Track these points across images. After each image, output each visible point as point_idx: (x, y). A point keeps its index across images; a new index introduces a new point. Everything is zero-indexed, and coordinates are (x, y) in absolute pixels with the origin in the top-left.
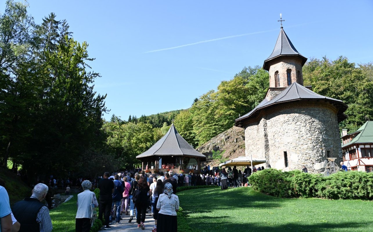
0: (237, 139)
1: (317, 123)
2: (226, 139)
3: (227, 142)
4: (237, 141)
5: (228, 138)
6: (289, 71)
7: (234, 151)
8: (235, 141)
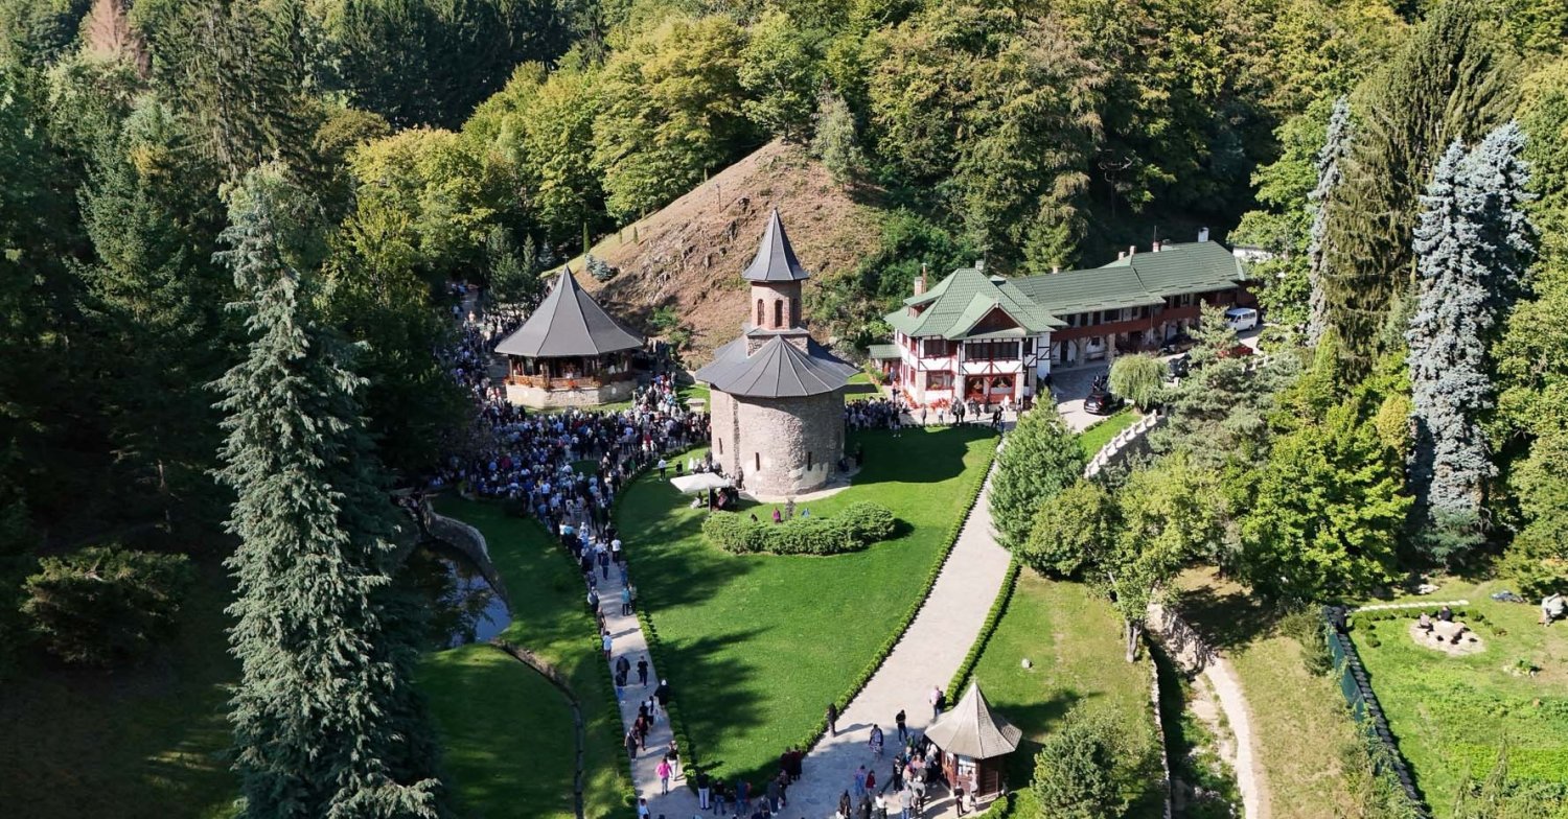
0: (710, 258)
1: (798, 421)
2: (686, 254)
3: (688, 262)
4: (710, 265)
5: (691, 250)
6: (779, 304)
7: (704, 296)
8: (706, 262)
